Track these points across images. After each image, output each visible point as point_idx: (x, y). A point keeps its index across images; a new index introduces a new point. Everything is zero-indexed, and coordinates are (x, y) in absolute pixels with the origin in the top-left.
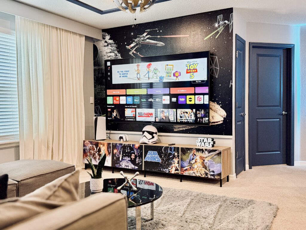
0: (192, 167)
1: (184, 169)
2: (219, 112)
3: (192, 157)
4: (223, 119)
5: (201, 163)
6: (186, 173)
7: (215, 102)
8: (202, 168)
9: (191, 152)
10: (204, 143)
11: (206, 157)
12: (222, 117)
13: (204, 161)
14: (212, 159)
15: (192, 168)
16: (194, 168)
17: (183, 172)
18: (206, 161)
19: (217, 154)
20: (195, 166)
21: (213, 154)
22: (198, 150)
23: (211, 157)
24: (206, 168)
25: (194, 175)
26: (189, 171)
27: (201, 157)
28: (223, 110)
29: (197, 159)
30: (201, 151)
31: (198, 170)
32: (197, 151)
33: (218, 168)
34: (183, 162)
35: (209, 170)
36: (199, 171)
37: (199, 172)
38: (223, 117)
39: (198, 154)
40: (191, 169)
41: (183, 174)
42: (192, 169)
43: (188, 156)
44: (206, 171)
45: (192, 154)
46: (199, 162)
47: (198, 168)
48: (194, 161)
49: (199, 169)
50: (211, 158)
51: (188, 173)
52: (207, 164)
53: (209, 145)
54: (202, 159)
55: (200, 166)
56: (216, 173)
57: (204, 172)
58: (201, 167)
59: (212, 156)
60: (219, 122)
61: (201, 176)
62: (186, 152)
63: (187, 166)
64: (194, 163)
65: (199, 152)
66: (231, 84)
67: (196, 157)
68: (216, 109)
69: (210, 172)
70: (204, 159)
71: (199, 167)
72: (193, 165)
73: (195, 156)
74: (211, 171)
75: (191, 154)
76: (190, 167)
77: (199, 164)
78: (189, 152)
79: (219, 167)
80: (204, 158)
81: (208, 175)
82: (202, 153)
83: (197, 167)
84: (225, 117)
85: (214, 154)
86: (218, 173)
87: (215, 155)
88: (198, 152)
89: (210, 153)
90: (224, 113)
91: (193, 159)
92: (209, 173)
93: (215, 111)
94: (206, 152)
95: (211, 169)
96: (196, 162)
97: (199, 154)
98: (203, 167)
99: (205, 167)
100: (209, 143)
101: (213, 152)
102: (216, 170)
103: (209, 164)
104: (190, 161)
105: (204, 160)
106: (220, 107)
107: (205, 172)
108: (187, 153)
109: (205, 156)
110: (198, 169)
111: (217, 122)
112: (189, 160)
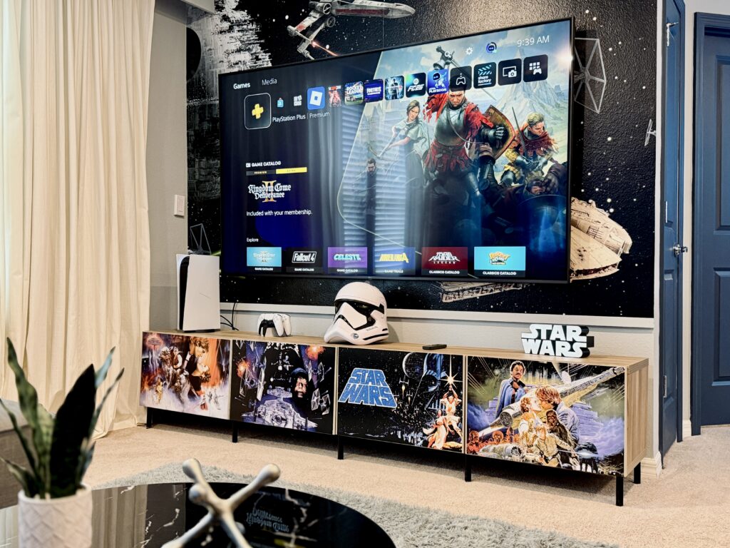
0: (511, 429)
1: (480, 434)
2: (604, 235)
3: (510, 392)
4: (620, 260)
5: (545, 414)
6: (487, 451)
7: (590, 201)
8: (548, 435)
9: (504, 375)
10: (554, 343)
11: (564, 394)
12: (617, 252)
13: (555, 409)
14: (587, 402)
15: (508, 431)
16: (517, 432)
17: (477, 444)
18: (563, 408)
19: (606, 382)
20: (523, 427)
21: (589, 383)
22: (533, 367)
23: (583, 393)
24: (562, 434)
25: (516, 458)
26: (499, 441)
27: (543, 394)
28: (620, 228)
29: (527, 401)
30: (545, 373)
31: (531, 439)
32: (527, 371)
33: (609, 435)
34: (477, 411)
35: (576, 441)
36: (536, 443)
37: (538, 446)
38: (621, 251)
39: (534, 380)
40: (505, 435)
41: (474, 452)
42: (508, 438)
43: (496, 388)
44: (565, 446)
45: (510, 380)
46: (537, 412)
47: (534, 433)
48: (516, 406)
49: (535, 437)
50: (581, 399)
51: (494, 450)
52: (569, 419)
53: (572, 350)
54: (549, 402)
55: (541, 425)
56: (601, 454)
57: (556, 450)
58: (544, 429)
59: (588, 391)
60: (604, 269)
61: (544, 464)
62: (486, 373)
63: (492, 426)
64: (516, 416)
65: (537, 373)
66: (649, 132)
67: (526, 392)
68: (594, 225)
69: (580, 449)
70: (556, 400)
71: (537, 430)
72: (514, 420)
73: (520, 389)
74: (582, 443)
75: (507, 382)
76: (502, 427)
77: (537, 418)
78: (497, 372)
79: (614, 431)
80: (556, 395)
81: (571, 460)
82: (549, 377)
83: (530, 430)
84: (627, 252)
85: (596, 384)
86: (610, 454)
87: (599, 387)
88: (534, 374)
89: (578, 377)
90: (622, 238)
91: (513, 400)
92: (573, 453)
93: (590, 230)
94: (565, 376)
95: (584, 440)
96: (524, 410)
97: (536, 383)
98: (552, 431)
99: (559, 431)
100: (572, 343)
101: (590, 374)
102: (604, 444)
103: (576, 418)
104: (502, 405)
105: (556, 406)
106: (609, 217)
107: (558, 447)
108: (492, 376)
109: (560, 389)
110: (531, 435)
111: (596, 271)
112: (498, 404)
